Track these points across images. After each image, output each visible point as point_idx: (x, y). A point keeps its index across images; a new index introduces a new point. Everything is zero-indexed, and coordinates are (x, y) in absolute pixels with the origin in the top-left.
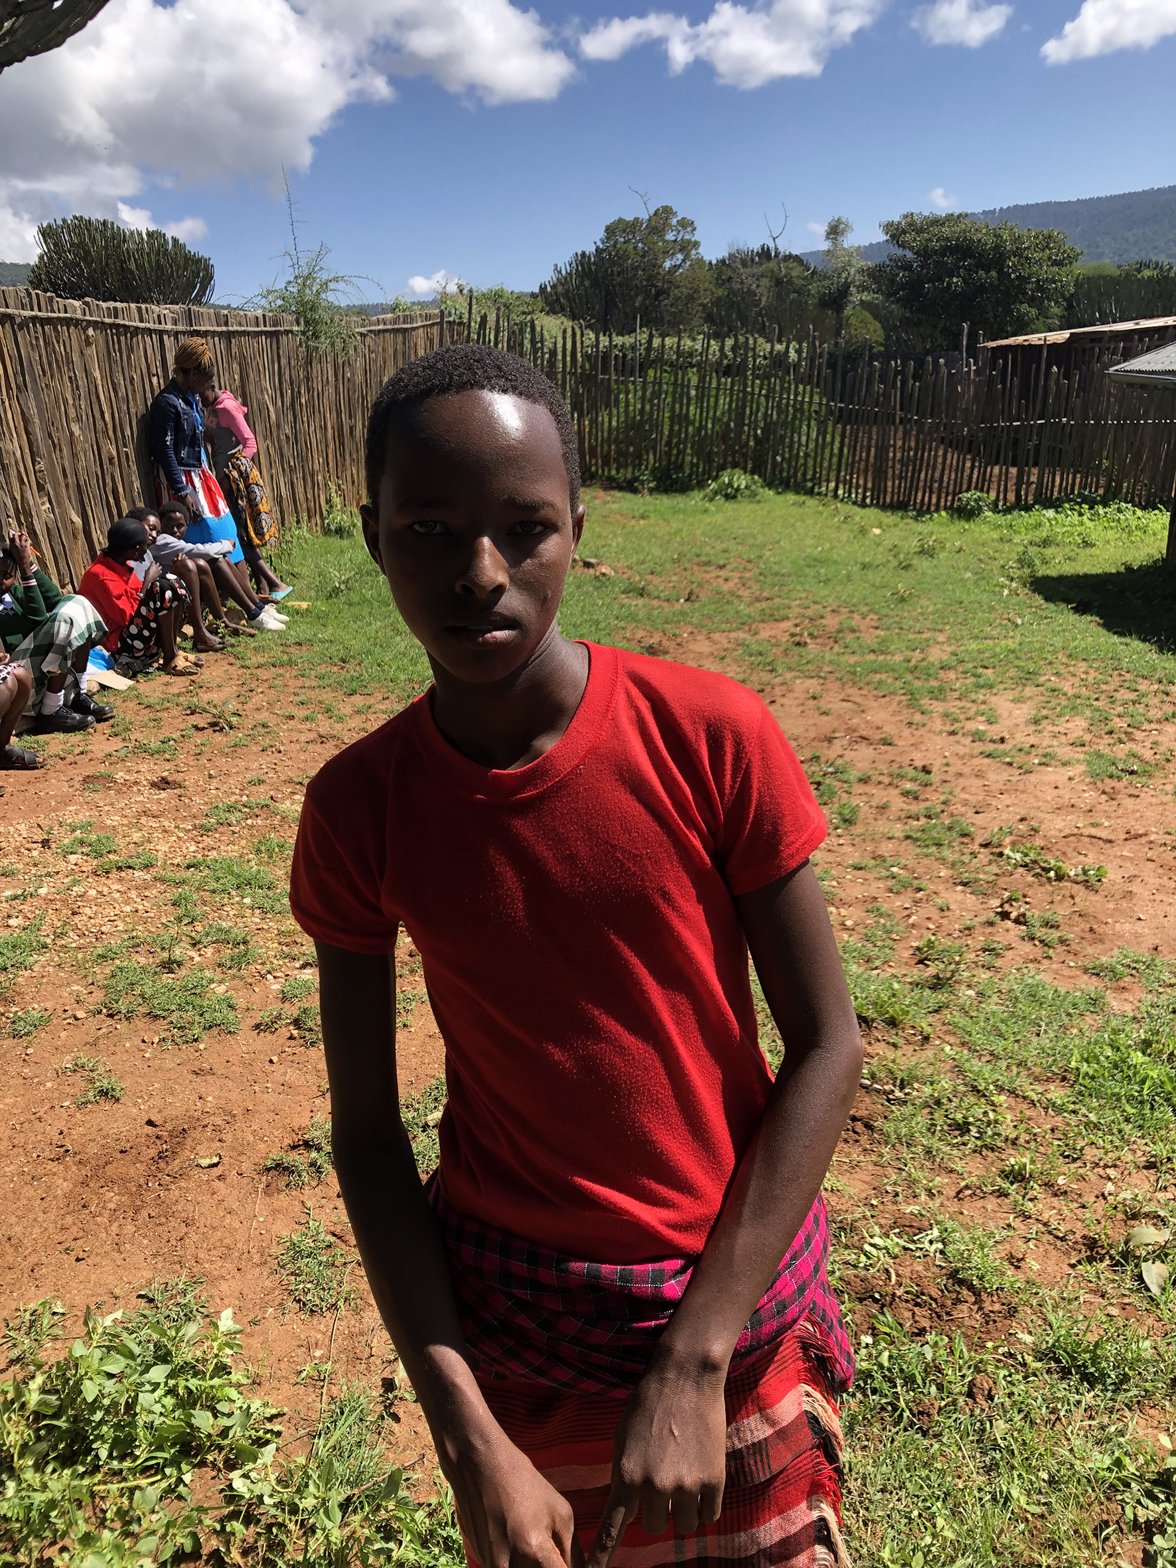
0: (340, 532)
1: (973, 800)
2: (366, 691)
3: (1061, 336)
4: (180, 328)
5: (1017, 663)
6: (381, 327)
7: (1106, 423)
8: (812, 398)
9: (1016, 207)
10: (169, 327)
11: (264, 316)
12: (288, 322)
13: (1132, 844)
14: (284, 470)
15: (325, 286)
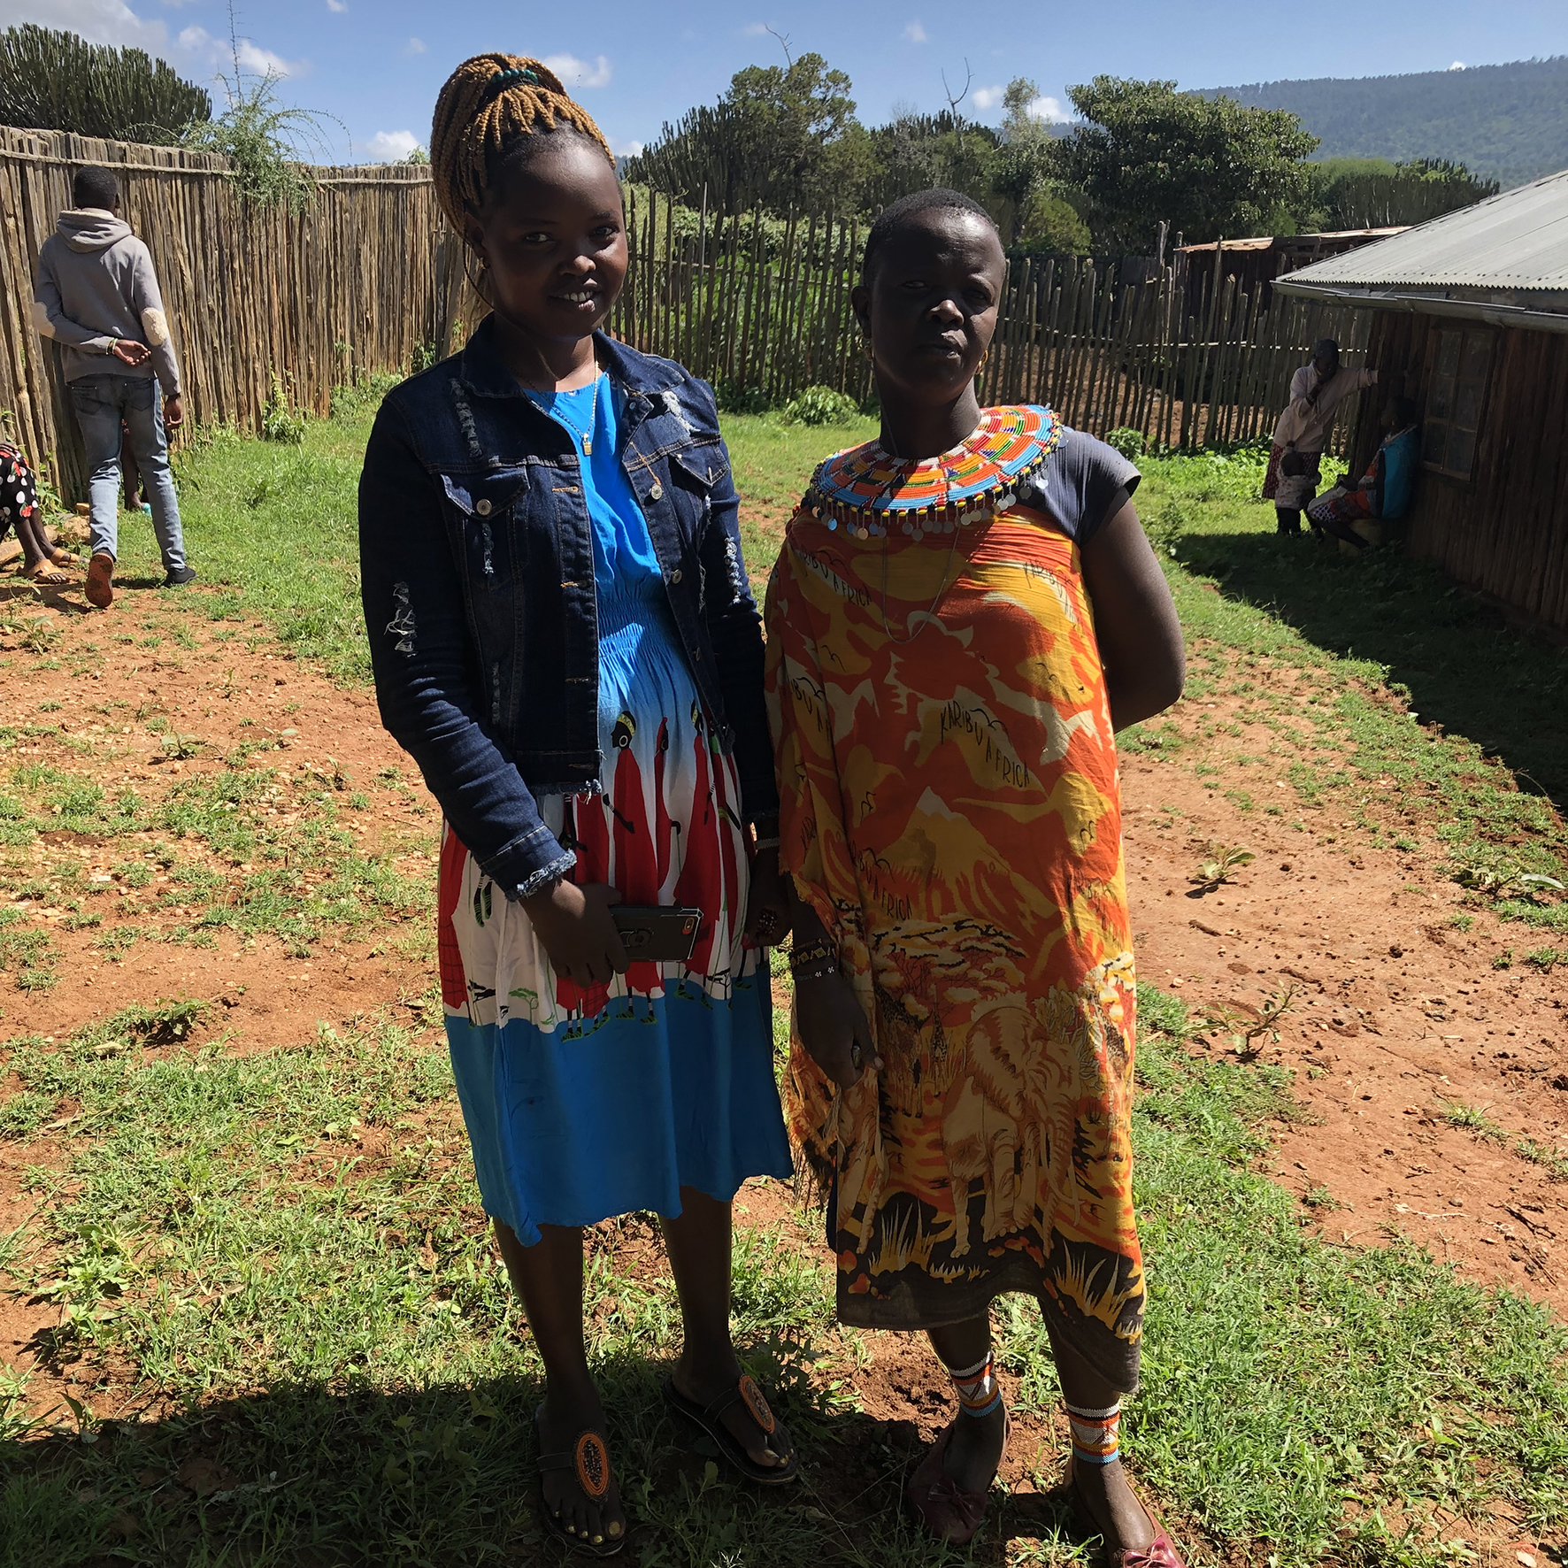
0: (282, 436)
2: (237, 617)
3: (1263, 243)
4: (52, 158)
9: (1285, 83)
10: (36, 156)
11: (181, 154)
12: (218, 165)
14: (204, 352)
15: (272, 120)
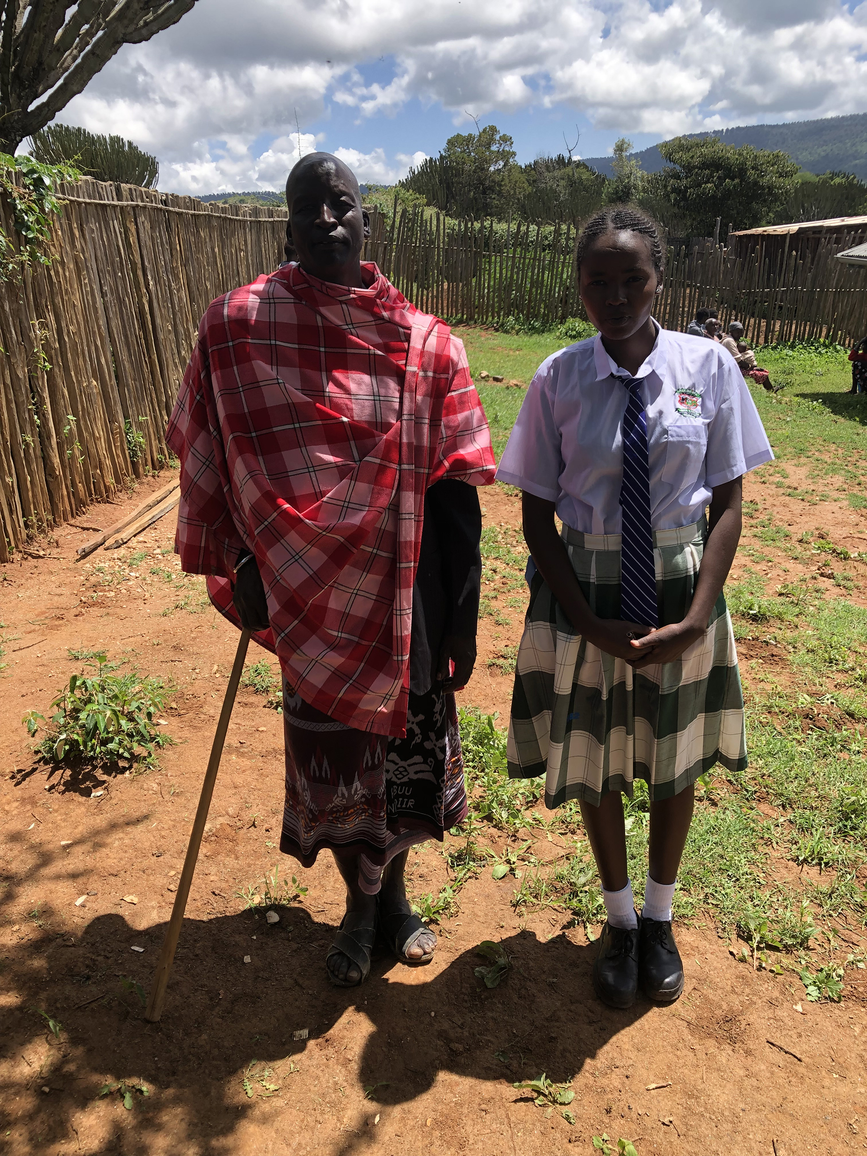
1: (786, 518)
3: (792, 229)
7: (828, 290)
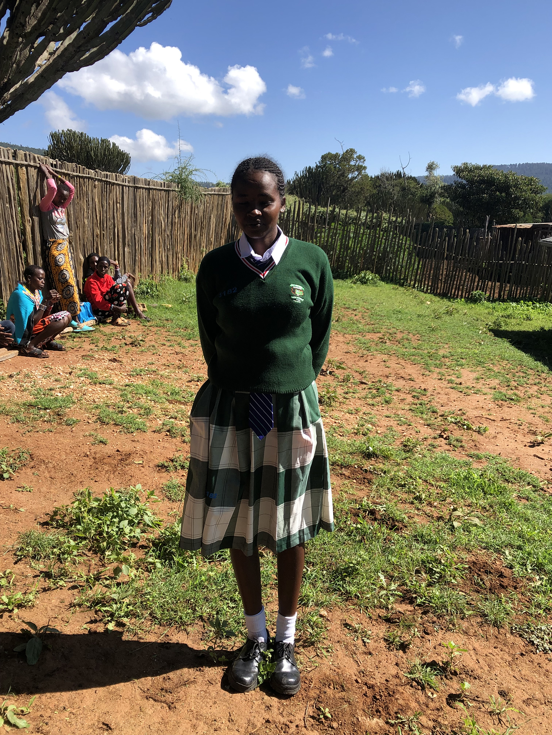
0: (186, 280)
1: (442, 402)
3: (529, 226)
5: (477, 358)
6: (213, 193)
8: (407, 242)
11: (164, 183)
12: (174, 187)
13: (503, 423)
15: (191, 173)
